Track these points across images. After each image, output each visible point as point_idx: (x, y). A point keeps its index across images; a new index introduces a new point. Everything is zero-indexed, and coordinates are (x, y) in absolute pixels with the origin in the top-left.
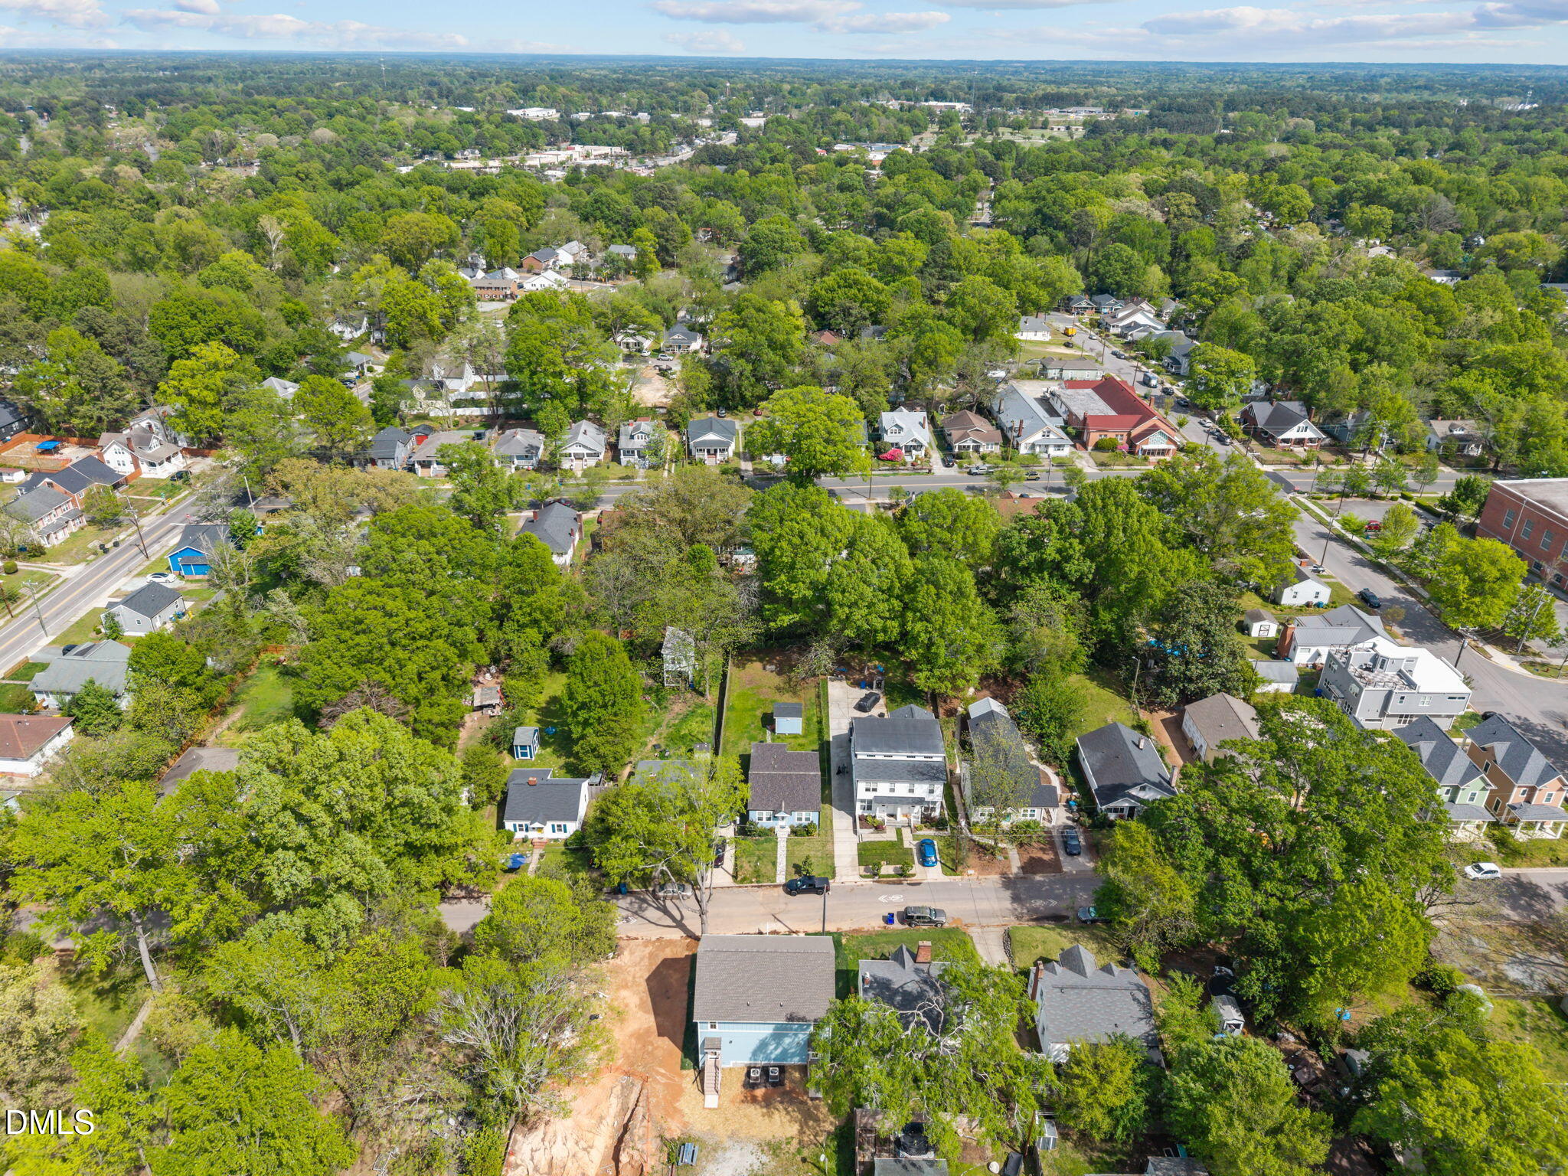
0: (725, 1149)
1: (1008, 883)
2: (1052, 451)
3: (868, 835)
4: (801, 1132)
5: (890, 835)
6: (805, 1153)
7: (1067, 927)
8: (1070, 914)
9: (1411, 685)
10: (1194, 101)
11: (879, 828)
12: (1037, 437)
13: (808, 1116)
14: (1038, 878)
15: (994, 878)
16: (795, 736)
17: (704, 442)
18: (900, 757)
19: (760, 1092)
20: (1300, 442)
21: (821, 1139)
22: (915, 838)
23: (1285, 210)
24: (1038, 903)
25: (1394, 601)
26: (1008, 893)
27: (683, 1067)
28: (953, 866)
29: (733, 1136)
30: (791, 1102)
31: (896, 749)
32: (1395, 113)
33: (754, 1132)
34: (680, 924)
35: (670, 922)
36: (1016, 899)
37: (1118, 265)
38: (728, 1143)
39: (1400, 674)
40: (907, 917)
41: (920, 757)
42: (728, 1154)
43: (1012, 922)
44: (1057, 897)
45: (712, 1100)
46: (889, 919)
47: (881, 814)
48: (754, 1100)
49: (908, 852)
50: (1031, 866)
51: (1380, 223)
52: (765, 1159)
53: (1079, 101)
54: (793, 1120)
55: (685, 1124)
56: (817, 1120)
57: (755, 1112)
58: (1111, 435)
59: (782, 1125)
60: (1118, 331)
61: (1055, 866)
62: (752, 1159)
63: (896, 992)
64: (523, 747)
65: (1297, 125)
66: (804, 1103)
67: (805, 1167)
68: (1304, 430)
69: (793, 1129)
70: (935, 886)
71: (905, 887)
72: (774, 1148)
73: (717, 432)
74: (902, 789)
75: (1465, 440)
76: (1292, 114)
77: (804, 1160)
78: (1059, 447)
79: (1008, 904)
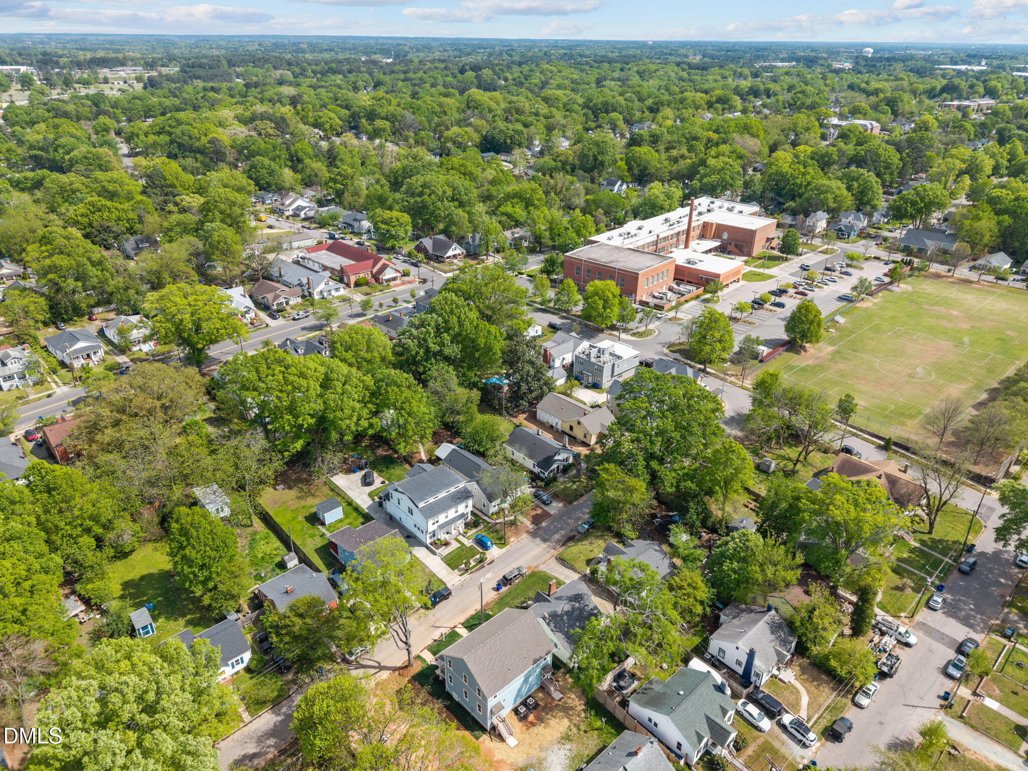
0: (545, 759)
1: (534, 534)
2: (333, 293)
3: (444, 551)
4: (571, 720)
5: (455, 545)
6: (583, 728)
7: (580, 540)
8: (575, 533)
9: (619, 357)
10: (205, 61)
11: (447, 544)
12: (322, 286)
13: (566, 710)
14: (544, 524)
15: (525, 536)
16: (341, 521)
17: (76, 351)
18: (443, 495)
19: (531, 718)
20: (455, 256)
21: (583, 715)
22: (468, 538)
23: (327, 126)
24: (557, 536)
25: (563, 324)
26: (538, 540)
27: (477, 738)
28: (502, 541)
29: (541, 750)
30: (551, 709)
31: (438, 491)
32: (333, 65)
33: (549, 738)
34: (381, 668)
35: (373, 671)
36: (545, 540)
37: (264, 171)
38: (543, 755)
39: (611, 354)
40: (505, 581)
41: (453, 490)
42: (549, 760)
43: (555, 553)
44: (562, 529)
45: (511, 741)
46: (498, 589)
47: (443, 536)
48: (533, 724)
49: (471, 548)
50: (536, 520)
51: (384, 130)
52: (568, 747)
53: (122, 63)
54: (561, 718)
55: (512, 764)
56: (572, 708)
57: (539, 729)
58: (362, 275)
59: (558, 725)
60: (291, 213)
61: (546, 515)
62: (562, 752)
63: (562, 615)
64: (145, 627)
65: (282, 75)
66: (557, 705)
67: (589, 734)
68: (455, 250)
69: (566, 722)
70: (501, 558)
71: (487, 567)
72: (566, 738)
73: (85, 340)
74: (452, 514)
75: (521, 238)
76: (275, 68)
77: (585, 732)
78: (337, 290)
79: (544, 545)
